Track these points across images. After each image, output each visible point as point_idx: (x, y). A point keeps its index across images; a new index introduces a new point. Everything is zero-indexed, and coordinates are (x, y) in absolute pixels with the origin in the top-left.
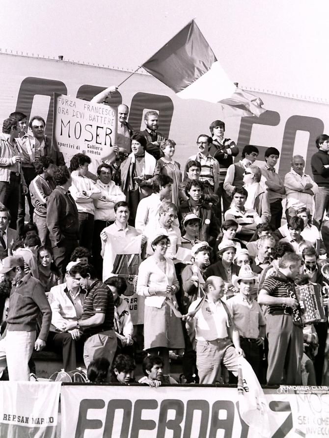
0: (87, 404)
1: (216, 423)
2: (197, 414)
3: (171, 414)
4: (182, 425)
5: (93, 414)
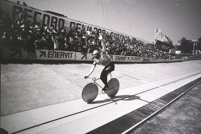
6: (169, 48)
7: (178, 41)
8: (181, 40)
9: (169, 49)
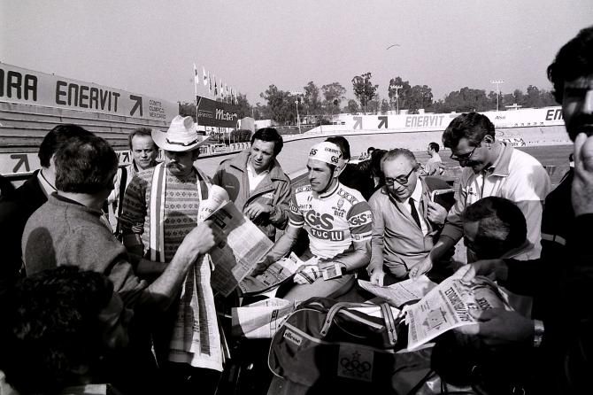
6: (235, 115)
7: (261, 95)
8: (267, 92)
9: (235, 119)
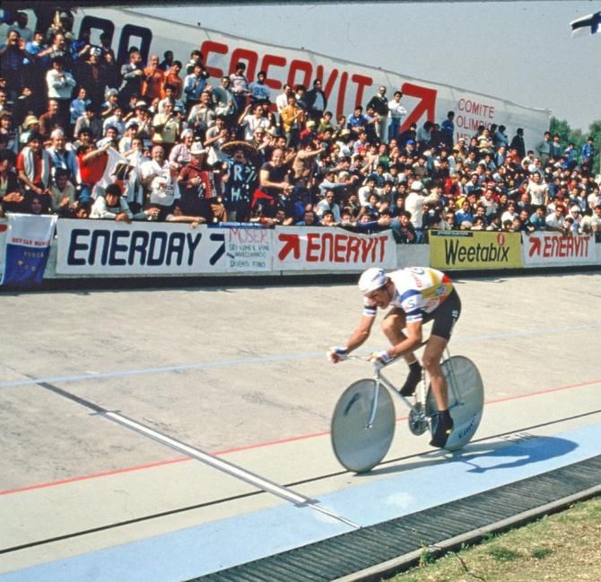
0: (76, 233)
1: (172, 249)
2: (159, 241)
3: (140, 241)
4: (147, 249)
5: (81, 240)
